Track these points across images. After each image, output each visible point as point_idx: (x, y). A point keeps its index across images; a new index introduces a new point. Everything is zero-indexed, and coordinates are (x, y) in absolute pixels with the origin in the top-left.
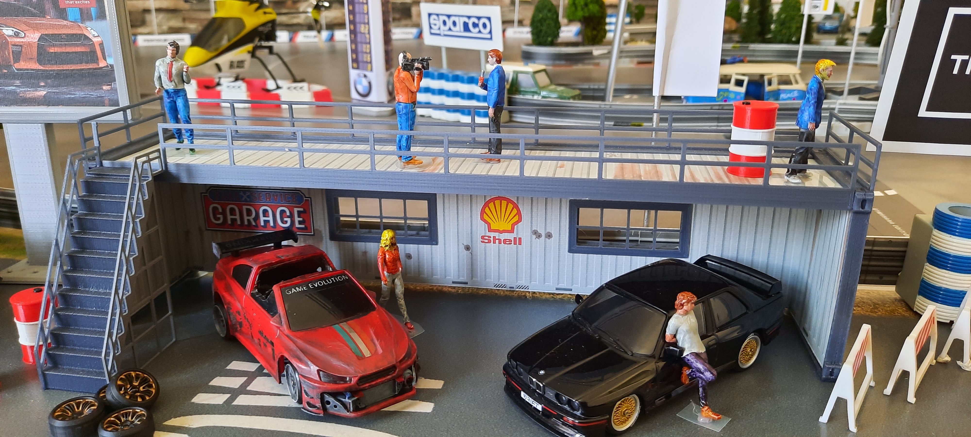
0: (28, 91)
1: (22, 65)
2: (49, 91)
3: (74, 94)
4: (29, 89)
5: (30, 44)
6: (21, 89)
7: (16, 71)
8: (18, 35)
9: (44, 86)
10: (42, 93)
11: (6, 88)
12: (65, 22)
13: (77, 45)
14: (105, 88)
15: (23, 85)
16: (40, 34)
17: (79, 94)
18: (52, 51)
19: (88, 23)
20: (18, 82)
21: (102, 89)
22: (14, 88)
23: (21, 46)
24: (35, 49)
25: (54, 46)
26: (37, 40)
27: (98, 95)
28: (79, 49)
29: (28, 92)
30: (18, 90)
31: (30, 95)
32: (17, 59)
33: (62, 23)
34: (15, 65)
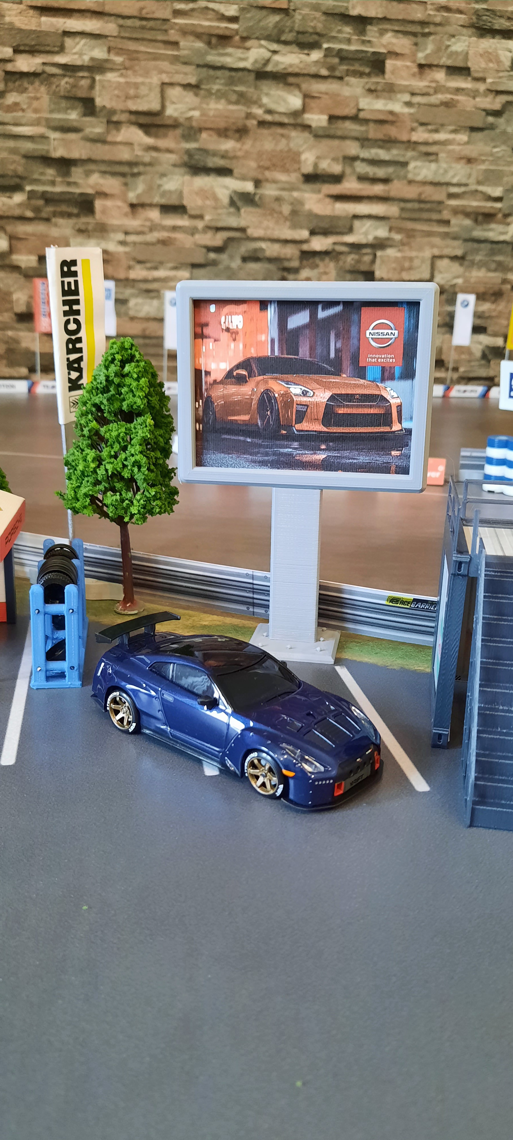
0: (306, 454)
1: (305, 426)
2: (330, 454)
3: (357, 459)
4: (306, 452)
5: (317, 404)
6: (298, 452)
7: (296, 432)
8: (306, 394)
9: (323, 450)
10: (321, 456)
11: (282, 450)
12: (362, 381)
13: (371, 407)
14: (394, 453)
15: (303, 447)
16: (331, 394)
17: (363, 459)
18: (340, 412)
19: (388, 383)
20: (296, 444)
21: (391, 454)
22: (290, 450)
23: (308, 406)
24: (322, 410)
25: (344, 406)
26: (326, 400)
27: (385, 461)
28: (372, 411)
29: (305, 456)
30: (295, 453)
31: (307, 459)
32: (299, 420)
33: (358, 382)
34: (296, 426)
